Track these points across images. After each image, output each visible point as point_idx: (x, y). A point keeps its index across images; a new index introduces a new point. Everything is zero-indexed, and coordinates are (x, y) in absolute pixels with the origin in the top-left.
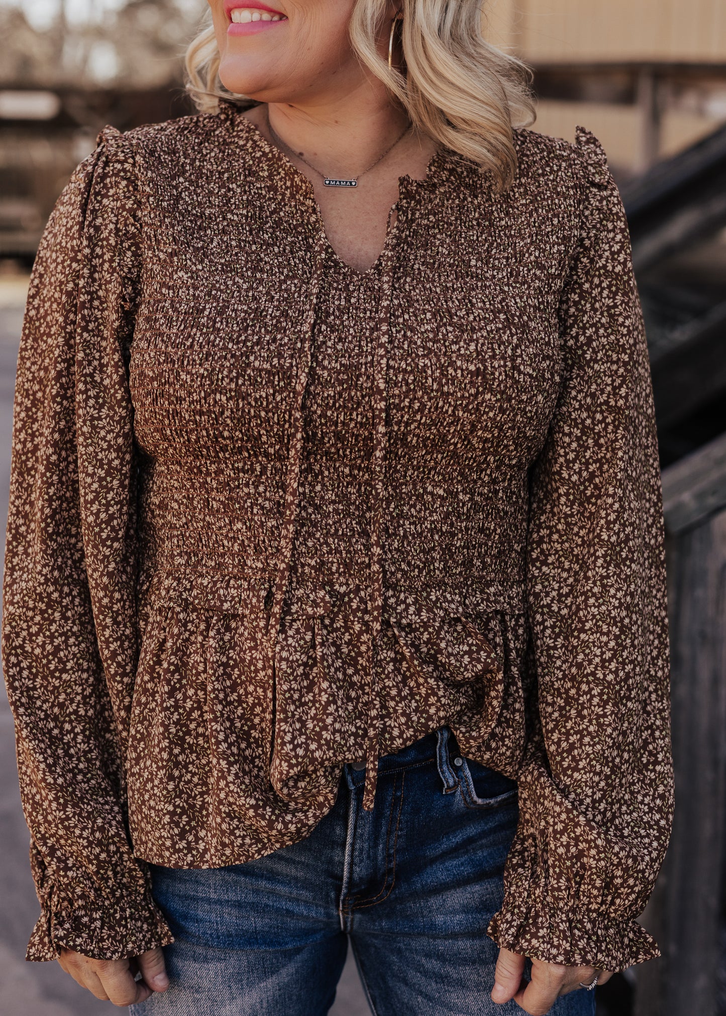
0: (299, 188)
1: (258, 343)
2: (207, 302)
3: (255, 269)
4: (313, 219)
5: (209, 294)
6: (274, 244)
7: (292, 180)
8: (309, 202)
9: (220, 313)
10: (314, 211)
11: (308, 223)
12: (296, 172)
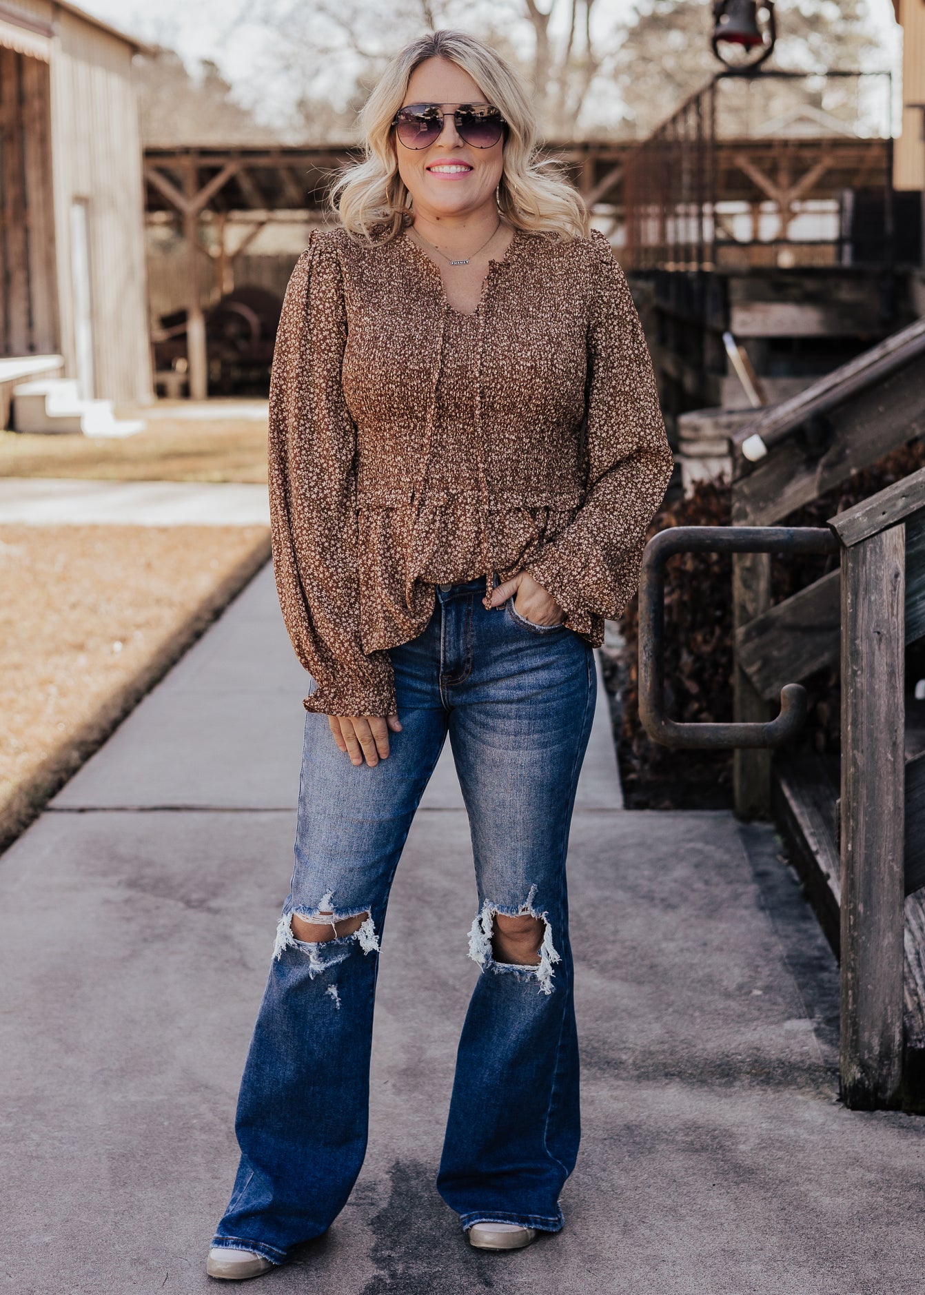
0: (431, 270)
1: (412, 355)
2: (381, 332)
3: (408, 313)
4: (439, 288)
5: (382, 328)
6: (418, 301)
7: (428, 266)
8: (437, 279)
9: (389, 339)
10: (440, 284)
11: (436, 290)
12: (430, 261)
